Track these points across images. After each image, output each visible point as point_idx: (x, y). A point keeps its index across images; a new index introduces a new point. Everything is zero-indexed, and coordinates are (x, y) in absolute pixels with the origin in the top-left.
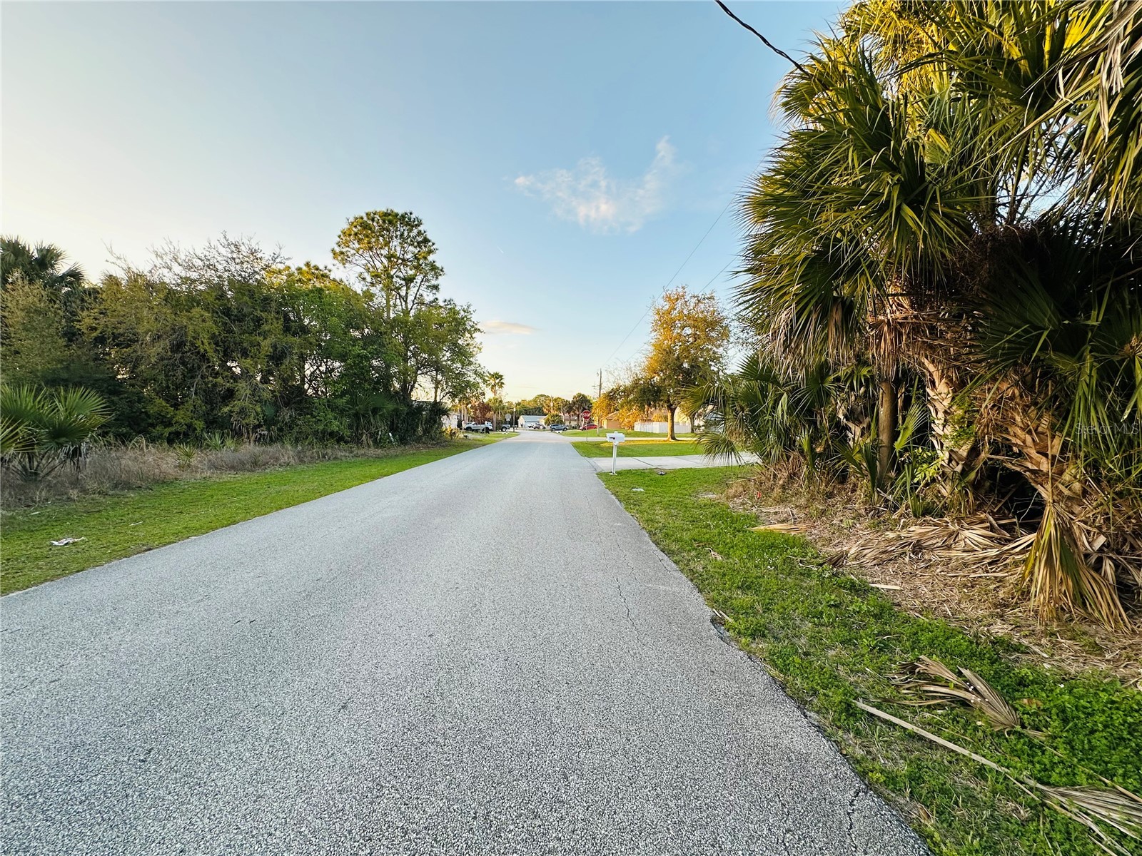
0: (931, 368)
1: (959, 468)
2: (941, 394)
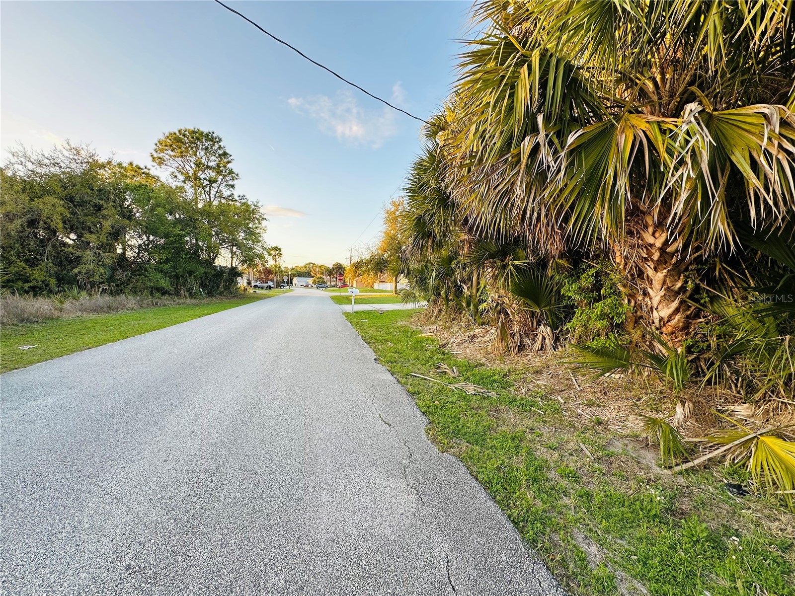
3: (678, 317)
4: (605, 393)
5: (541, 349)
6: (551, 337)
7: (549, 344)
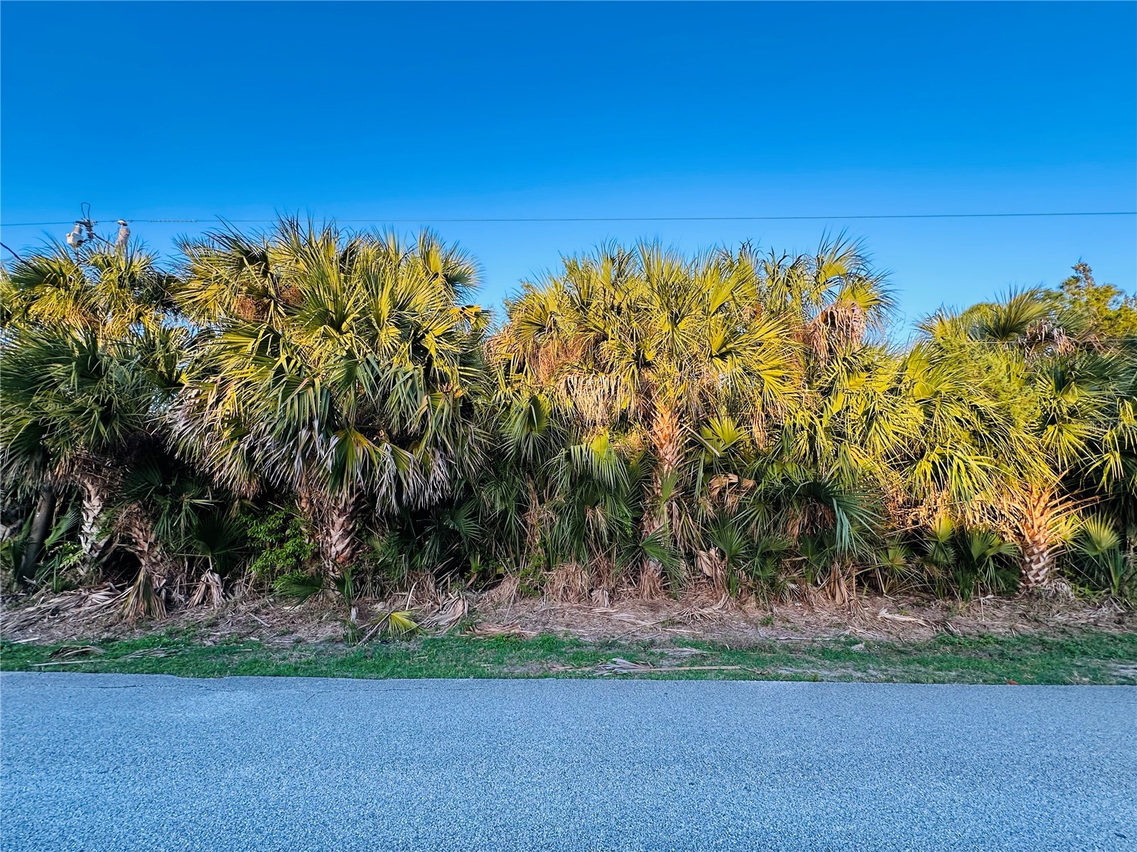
0: (90, 487)
1: (96, 555)
2: (93, 506)
3: (348, 550)
4: (293, 622)
5: (202, 603)
6: (220, 585)
7: (216, 594)
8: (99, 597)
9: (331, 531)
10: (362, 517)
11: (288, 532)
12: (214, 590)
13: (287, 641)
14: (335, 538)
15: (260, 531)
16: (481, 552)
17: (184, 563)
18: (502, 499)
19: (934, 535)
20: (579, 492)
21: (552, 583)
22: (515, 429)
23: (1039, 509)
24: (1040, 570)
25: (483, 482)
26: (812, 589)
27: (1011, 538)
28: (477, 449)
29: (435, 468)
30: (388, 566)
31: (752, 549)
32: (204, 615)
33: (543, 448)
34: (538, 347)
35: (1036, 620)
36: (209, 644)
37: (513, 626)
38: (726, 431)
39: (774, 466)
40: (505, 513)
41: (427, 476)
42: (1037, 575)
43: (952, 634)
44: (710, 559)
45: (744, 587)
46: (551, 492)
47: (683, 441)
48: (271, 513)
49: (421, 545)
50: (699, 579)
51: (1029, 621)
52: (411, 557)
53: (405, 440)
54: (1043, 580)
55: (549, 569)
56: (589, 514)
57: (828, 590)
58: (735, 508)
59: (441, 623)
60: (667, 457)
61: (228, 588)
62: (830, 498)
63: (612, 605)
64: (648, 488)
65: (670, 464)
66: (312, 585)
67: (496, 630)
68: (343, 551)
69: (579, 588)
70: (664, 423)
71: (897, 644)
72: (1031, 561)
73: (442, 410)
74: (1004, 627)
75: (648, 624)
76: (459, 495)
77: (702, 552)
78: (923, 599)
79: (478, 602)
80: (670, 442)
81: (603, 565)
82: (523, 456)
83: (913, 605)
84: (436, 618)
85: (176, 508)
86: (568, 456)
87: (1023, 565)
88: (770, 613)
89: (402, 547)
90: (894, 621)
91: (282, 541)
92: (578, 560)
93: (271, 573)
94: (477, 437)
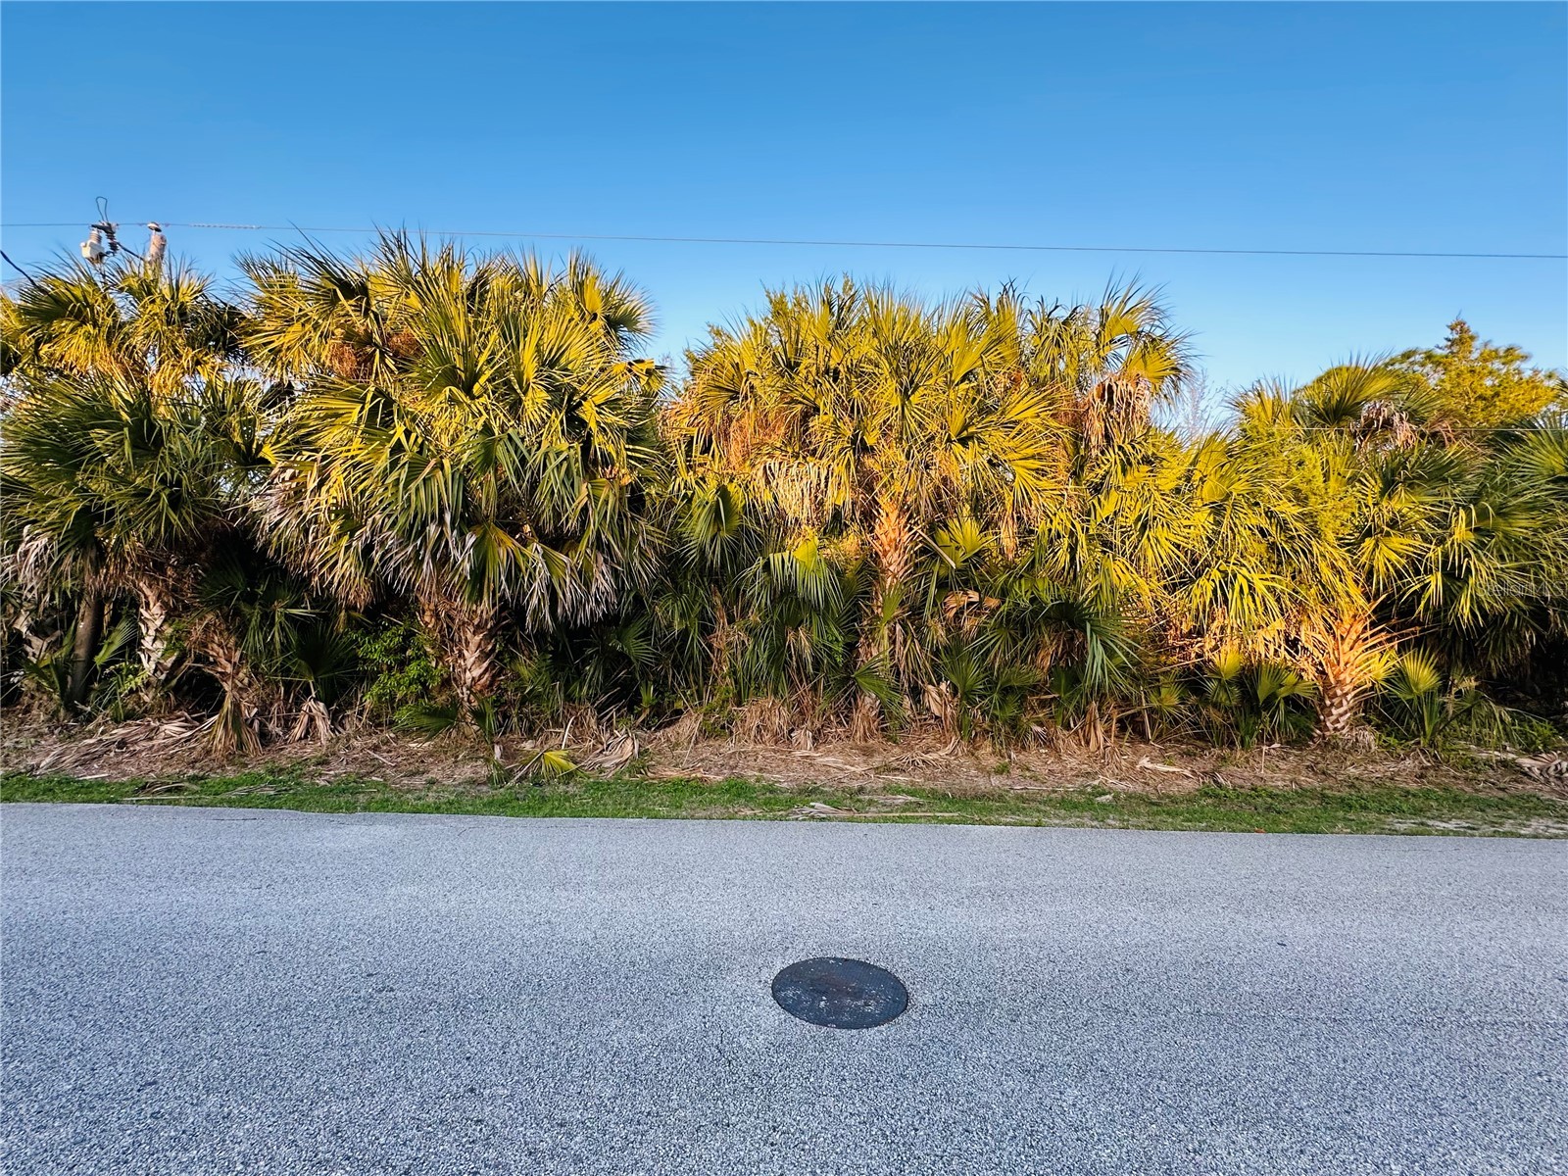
0: (148, 592)
1: (163, 677)
2: (153, 615)
3: (486, 676)
4: (422, 762)
5: (306, 737)
6: (326, 716)
7: (323, 726)
8: (172, 728)
9: (465, 652)
10: (504, 636)
11: (409, 653)
12: (319, 723)
13: (418, 782)
14: (470, 661)
15: (374, 651)
16: (654, 682)
17: (278, 688)
18: (682, 616)
19: (1216, 671)
20: (778, 610)
21: (743, 721)
22: (698, 529)
23: (1349, 642)
24: (1341, 715)
25: (657, 594)
26: (1061, 733)
27: (1311, 676)
28: (650, 554)
29: (598, 575)
30: (539, 696)
31: (990, 685)
32: (310, 751)
33: (734, 554)
34: (730, 419)
35: (1324, 773)
36: (323, 783)
37: (694, 769)
38: (968, 536)
39: (1023, 581)
40: (685, 633)
41: (588, 585)
42: (1337, 721)
43: (1220, 785)
44: (940, 695)
45: (978, 729)
46: (743, 609)
47: (912, 548)
48: (386, 629)
49: (579, 673)
50: (925, 720)
51: (1316, 774)
52: (567, 685)
53: (559, 540)
54: (1343, 728)
55: (739, 704)
56: (790, 637)
57: (1081, 735)
58: (974, 633)
59: (606, 765)
60: (891, 568)
61: (336, 720)
62: (1084, 621)
63: (816, 748)
64: (866, 606)
65: (895, 577)
66: (445, 717)
67: (673, 773)
68: (481, 677)
69: (776, 727)
70: (889, 526)
71: (1151, 796)
72: (1332, 705)
73: (606, 502)
74: (1284, 780)
75: (859, 770)
76: (626, 609)
77: (930, 687)
78: (1197, 747)
79: (650, 743)
80: (896, 549)
81: (807, 700)
82: (709, 563)
83: (1182, 754)
84: (599, 759)
85: (267, 619)
86: (767, 566)
87: (1322, 710)
88: (1007, 760)
89: (556, 674)
90: (1155, 772)
91: (403, 664)
92: (776, 693)
93: (391, 702)
94: (649, 537)
